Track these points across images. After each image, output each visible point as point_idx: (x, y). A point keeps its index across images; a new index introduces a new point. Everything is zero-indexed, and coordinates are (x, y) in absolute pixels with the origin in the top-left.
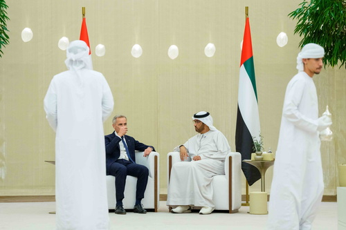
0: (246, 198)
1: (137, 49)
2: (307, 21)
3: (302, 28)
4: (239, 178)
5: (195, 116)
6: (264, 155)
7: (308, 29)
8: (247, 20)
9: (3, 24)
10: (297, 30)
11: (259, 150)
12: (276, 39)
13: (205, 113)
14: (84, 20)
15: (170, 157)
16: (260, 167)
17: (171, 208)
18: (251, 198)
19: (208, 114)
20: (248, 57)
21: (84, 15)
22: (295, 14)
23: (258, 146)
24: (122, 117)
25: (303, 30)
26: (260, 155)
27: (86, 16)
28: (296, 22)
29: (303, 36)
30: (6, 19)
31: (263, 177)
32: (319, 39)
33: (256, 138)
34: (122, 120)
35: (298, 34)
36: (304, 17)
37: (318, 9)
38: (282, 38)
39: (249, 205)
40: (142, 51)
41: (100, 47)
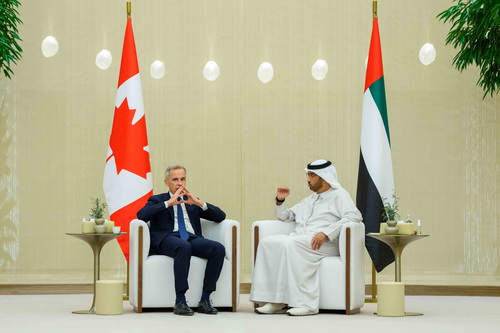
0: (372, 290)
1: (211, 69)
2: (465, 26)
3: (458, 35)
4: (362, 260)
5: (310, 167)
6: (400, 226)
7: (466, 37)
8: (375, 21)
9: (12, 29)
10: (449, 40)
11: (392, 219)
12: (418, 53)
13: (324, 162)
14: (129, 21)
15: (257, 229)
16: (394, 244)
17: (257, 305)
18: (379, 290)
19: (328, 164)
20: (376, 78)
21: (129, 14)
22: (447, 14)
23: (391, 212)
24: (177, 168)
25: (460, 39)
26: (394, 225)
27: (132, 16)
28: (448, 26)
29: (459, 48)
30: (17, 23)
31: (398, 259)
32: (483, 52)
33: (388, 200)
34: (178, 173)
35: (452, 45)
36: (461, 18)
37: (482, 7)
38: (428, 52)
39: (376, 301)
40: (219, 71)
41: (158, 64)
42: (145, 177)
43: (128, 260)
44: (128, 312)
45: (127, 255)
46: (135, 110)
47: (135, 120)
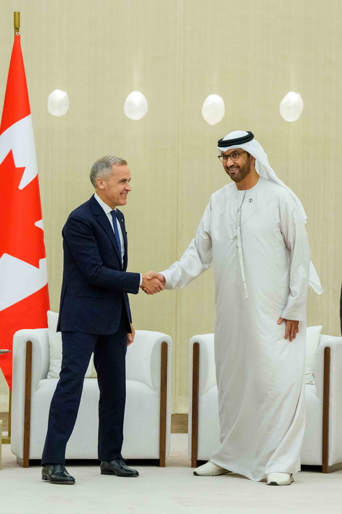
1: (136, 102)
14: (17, 39)
15: (196, 346)
21: (17, 29)
27: (22, 33)
40: (146, 106)
41: (59, 95)
42: (37, 266)
43: (10, 385)
44: (9, 465)
45: (9, 378)
46: (23, 169)
47: (24, 183)
